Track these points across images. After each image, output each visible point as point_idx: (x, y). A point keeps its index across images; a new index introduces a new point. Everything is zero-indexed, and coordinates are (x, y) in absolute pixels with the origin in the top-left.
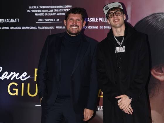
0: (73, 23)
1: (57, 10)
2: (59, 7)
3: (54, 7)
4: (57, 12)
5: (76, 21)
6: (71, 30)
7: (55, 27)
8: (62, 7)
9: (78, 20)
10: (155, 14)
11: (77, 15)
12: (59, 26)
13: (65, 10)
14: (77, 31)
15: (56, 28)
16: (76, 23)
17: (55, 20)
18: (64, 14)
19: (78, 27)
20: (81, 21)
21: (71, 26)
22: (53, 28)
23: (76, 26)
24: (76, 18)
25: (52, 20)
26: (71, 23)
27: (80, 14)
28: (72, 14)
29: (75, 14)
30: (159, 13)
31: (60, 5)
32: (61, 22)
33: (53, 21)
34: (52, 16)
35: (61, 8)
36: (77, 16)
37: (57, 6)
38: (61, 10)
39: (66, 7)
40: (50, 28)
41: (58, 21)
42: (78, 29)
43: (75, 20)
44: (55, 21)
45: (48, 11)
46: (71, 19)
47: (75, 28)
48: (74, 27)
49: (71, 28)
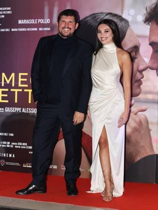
6: (63, 33)
9: (71, 22)
10: (94, 14)
13: (4, 12)
14: (68, 33)
16: (68, 26)
19: (70, 29)
20: (74, 23)
21: (63, 28)
23: (68, 28)
24: (69, 20)
28: (64, 16)
29: (67, 16)
39: (5, 9)
42: (70, 32)
43: (67, 22)
46: (64, 21)
48: (66, 30)
49: (63, 31)
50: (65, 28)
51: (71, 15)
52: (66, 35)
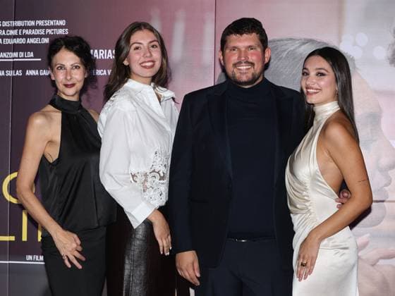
0: (239, 57)
1: (27, 32)
2: (32, 23)
3: (19, 23)
4: (26, 37)
5: (245, 52)
6: (238, 75)
7: (24, 73)
8: (40, 23)
9: (251, 47)
11: (245, 36)
12: (34, 69)
13: (49, 31)
14: (250, 75)
15: (27, 73)
16: (246, 57)
17: (22, 54)
18: (46, 41)
19: (253, 64)
20: (259, 50)
21: (235, 65)
22: (19, 73)
23: (248, 62)
25: (16, 54)
26: (234, 59)
27: (254, 34)
29: (241, 34)
30: (282, 40)
31: (35, 19)
32: (40, 60)
33: (19, 58)
34: (14, 44)
35: (38, 27)
36: (246, 40)
37: (28, 22)
38: (37, 32)
39: (52, 23)
40: (10, 73)
41: (32, 58)
42: (252, 71)
43: (243, 49)
44: (24, 58)
45: (4, 33)
46: (234, 49)
47: (245, 67)
48: (243, 67)
49: (235, 70)
50: (239, 63)
51: (249, 31)
52: (244, 78)
